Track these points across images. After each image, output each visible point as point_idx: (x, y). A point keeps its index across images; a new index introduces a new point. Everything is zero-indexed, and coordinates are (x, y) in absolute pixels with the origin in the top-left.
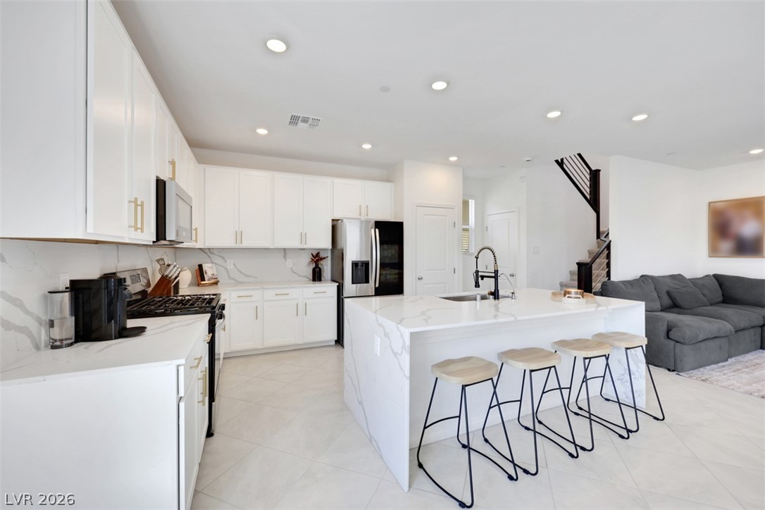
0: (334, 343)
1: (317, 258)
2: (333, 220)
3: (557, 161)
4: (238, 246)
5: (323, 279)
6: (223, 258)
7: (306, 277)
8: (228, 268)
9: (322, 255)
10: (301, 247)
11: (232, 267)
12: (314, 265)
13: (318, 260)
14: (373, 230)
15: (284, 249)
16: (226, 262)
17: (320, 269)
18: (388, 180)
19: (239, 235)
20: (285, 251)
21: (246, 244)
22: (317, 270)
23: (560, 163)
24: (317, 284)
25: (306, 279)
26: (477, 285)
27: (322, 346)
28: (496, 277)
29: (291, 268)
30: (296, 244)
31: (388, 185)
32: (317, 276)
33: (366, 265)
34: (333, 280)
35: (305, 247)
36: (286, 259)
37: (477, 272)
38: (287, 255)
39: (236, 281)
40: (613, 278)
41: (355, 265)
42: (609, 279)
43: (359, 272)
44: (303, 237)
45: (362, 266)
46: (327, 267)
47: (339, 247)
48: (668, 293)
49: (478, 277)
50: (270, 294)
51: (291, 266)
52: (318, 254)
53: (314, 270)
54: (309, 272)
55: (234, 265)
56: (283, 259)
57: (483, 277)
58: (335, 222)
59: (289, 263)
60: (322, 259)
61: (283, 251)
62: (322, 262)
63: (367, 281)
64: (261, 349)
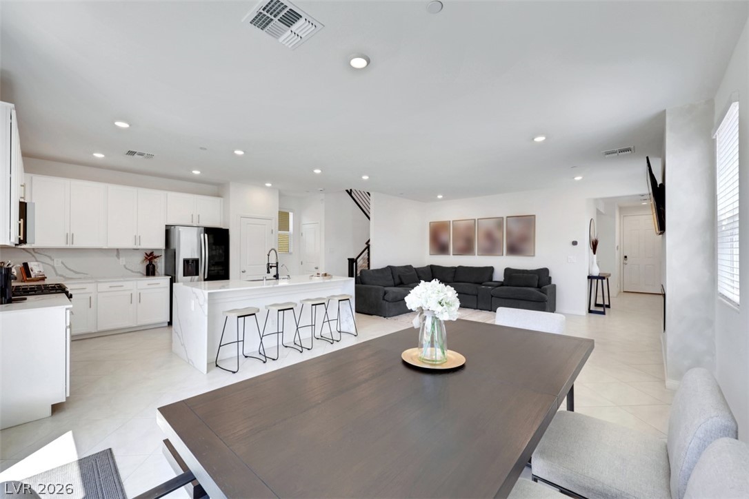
0: (167, 324)
1: (150, 257)
2: (166, 226)
3: (347, 191)
4: (69, 246)
5: (156, 274)
6: (50, 257)
7: (139, 272)
8: (55, 265)
9: (156, 254)
10: (135, 247)
11: (60, 265)
12: (148, 262)
13: (151, 259)
14: (202, 235)
15: (118, 249)
16: (53, 260)
17: (154, 266)
18: (218, 196)
19: (70, 237)
20: (118, 251)
21: (77, 245)
22: (151, 266)
23: (350, 193)
24: (151, 278)
25: (139, 274)
26: (269, 272)
27: (155, 327)
28: (277, 267)
29: (125, 266)
30: (130, 244)
31: (218, 200)
32: (151, 271)
33: (196, 262)
34: (166, 275)
35: (139, 247)
36: (119, 258)
37: (269, 264)
38: (120, 255)
39: (64, 277)
40: (372, 268)
41: (186, 262)
42: (369, 269)
43: (190, 268)
44: (137, 239)
45: (192, 262)
46: (160, 264)
47: (172, 247)
48: (399, 276)
49: (269, 267)
50: (103, 287)
51: (124, 264)
52: (152, 253)
53: (148, 267)
54: (143, 268)
55: (62, 263)
56: (116, 258)
57: (271, 267)
58: (168, 228)
59: (122, 261)
60: (155, 257)
61: (116, 251)
62: (156, 260)
63: (197, 274)
64: (95, 333)
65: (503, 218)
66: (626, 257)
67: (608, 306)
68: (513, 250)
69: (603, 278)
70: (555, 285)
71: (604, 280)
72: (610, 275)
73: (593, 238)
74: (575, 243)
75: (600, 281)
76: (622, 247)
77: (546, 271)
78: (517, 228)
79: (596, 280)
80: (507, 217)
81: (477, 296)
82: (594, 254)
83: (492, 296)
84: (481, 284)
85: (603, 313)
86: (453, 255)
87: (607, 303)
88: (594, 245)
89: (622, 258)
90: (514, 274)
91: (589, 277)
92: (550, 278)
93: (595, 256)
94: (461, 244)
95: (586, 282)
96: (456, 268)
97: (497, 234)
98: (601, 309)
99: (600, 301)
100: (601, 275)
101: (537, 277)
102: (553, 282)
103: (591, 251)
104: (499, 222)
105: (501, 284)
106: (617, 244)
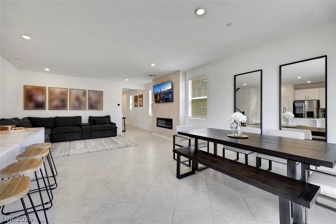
65: (86, 90)
68: (92, 107)
74: (119, 105)
77: (108, 117)
78: (94, 97)
80: (89, 90)
81: (82, 132)
83: (91, 131)
85: (125, 131)
86: (49, 109)
94: (57, 103)
104: (84, 93)
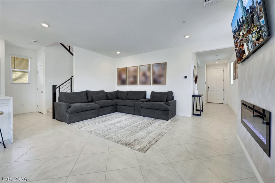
65: (151, 65)
66: (209, 87)
67: (202, 111)
68: (156, 82)
69: (200, 96)
70: (176, 101)
71: (200, 97)
72: (203, 95)
73: (195, 75)
74: (186, 77)
75: (198, 98)
76: (207, 83)
77: (171, 93)
78: (157, 70)
79: (196, 97)
80: (153, 64)
81: (134, 107)
82: (196, 83)
83: (142, 107)
84: (137, 100)
85: (200, 115)
86: (128, 85)
87: (201, 109)
88: (196, 79)
89: (207, 87)
90: (155, 95)
91: (193, 96)
92: (173, 97)
93: (196, 84)
94: (132, 79)
95: (191, 98)
96: (128, 92)
97: (148, 74)
98: (198, 113)
99: (198, 108)
100: (199, 95)
101: (166, 96)
102: (175, 99)
103: (194, 82)
104: (149, 67)
105: (149, 100)
106: (205, 81)
